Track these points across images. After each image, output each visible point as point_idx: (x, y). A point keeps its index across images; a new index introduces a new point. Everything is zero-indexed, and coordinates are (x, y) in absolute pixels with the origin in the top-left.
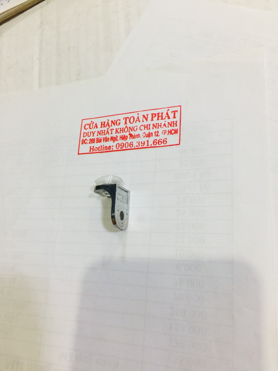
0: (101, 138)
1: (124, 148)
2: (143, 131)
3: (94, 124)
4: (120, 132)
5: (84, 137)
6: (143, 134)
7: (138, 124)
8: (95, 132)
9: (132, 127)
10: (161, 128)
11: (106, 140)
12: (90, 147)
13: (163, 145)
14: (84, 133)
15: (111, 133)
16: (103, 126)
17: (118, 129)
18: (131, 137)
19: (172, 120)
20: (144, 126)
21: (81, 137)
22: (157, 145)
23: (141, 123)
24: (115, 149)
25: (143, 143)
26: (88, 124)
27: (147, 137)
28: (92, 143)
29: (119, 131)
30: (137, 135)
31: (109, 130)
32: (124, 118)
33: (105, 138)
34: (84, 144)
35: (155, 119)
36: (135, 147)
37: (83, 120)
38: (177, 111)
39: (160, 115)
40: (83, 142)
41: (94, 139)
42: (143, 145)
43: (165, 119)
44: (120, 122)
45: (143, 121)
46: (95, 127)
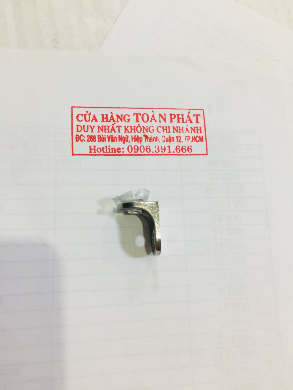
1: (139, 152)
2: (162, 134)
3: (90, 116)
4: (131, 132)
5: (78, 131)
6: (162, 137)
7: (155, 125)
8: (94, 126)
9: (147, 127)
10: (183, 132)
11: (113, 139)
12: (90, 147)
13: (187, 153)
14: (78, 126)
15: (118, 131)
16: (105, 120)
17: (128, 126)
18: (147, 140)
19: (194, 125)
20: (162, 128)
21: (73, 131)
22: (181, 153)
23: (158, 124)
24: (126, 152)
25: (163, 148)
26: (82, 115)
27: (167, 142)
28: (91, 141)
29: (129, 129)
30: (154, 138)
31: (115, 126)
32: (134, 114)
33: (111, 137)
34: (80, 141)
35: (175, 120)
36: (153, 152)
37: (73, 108)
38: (199, 115)
39: (180, 116)
40: (77, 138)
41: (95, 136)
42: (163, 151)
43: (186, 122)
44: (129, 118)
45: (160, 122)
46: (94, 120)
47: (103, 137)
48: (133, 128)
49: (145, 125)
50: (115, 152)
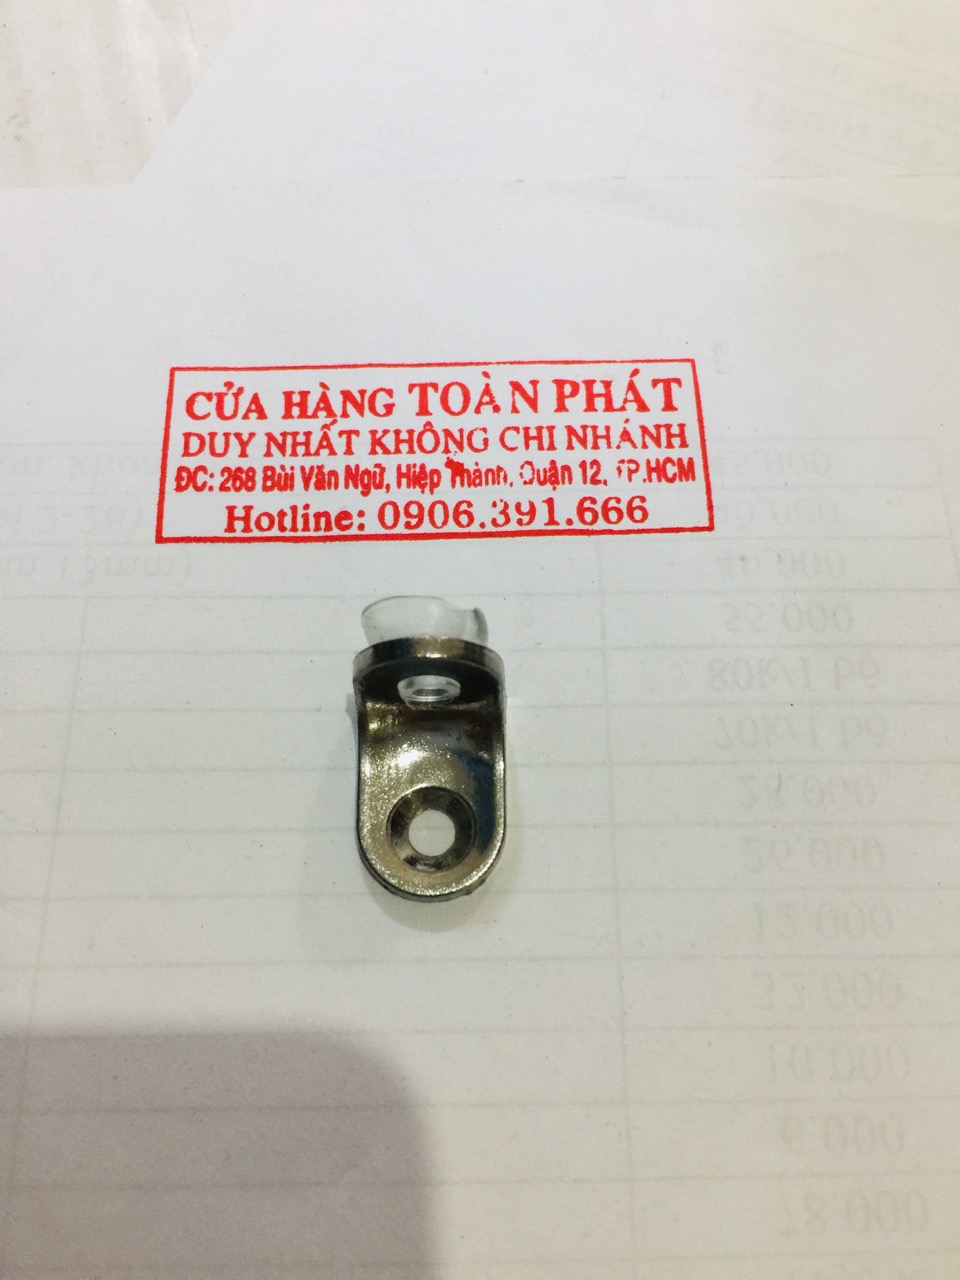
0: (289, 471)
1: (426, 527)
2: (522, 455)
3: (241, 398)
4: (398, 451)
5: (187, 453)
6: (522, 467)
7: (493, 422)
8: (252, 435)
9: (461, 431)
10: (609, 446)
11: (322, 480)
12: (231, 509)
13: (626, 524)
14: (187, 436)
15: (344, 448)
16: (296, 411)
17: (386, 432)
18: (458, 479)
19: (656, 416)
20: (522, 431)
21: (170, 452)
22: (601, 524)
24: (373, 526)
25: (525, 508)
26: (209, 397)
27: (542, 483)
28: (237, 490)
29: (389, 441)
30: (489, 471)
31: (333, 433)
32: (411, 387)
33: (316, 470)
34: (191, 489)
35: (577, 403)
36: (482, 525)
37: (177, 372)
38: (678, 381)
39: (598, 388)
40: (183, 479)
41: (251, 469)
42: (526, 519)
43: (623, 409)
44: (388, 400)
45: (515, 410)
46: (253, 411)
47: (283, 474)
48: (404, 436)
49: (454, 424)
50: (328, 528)
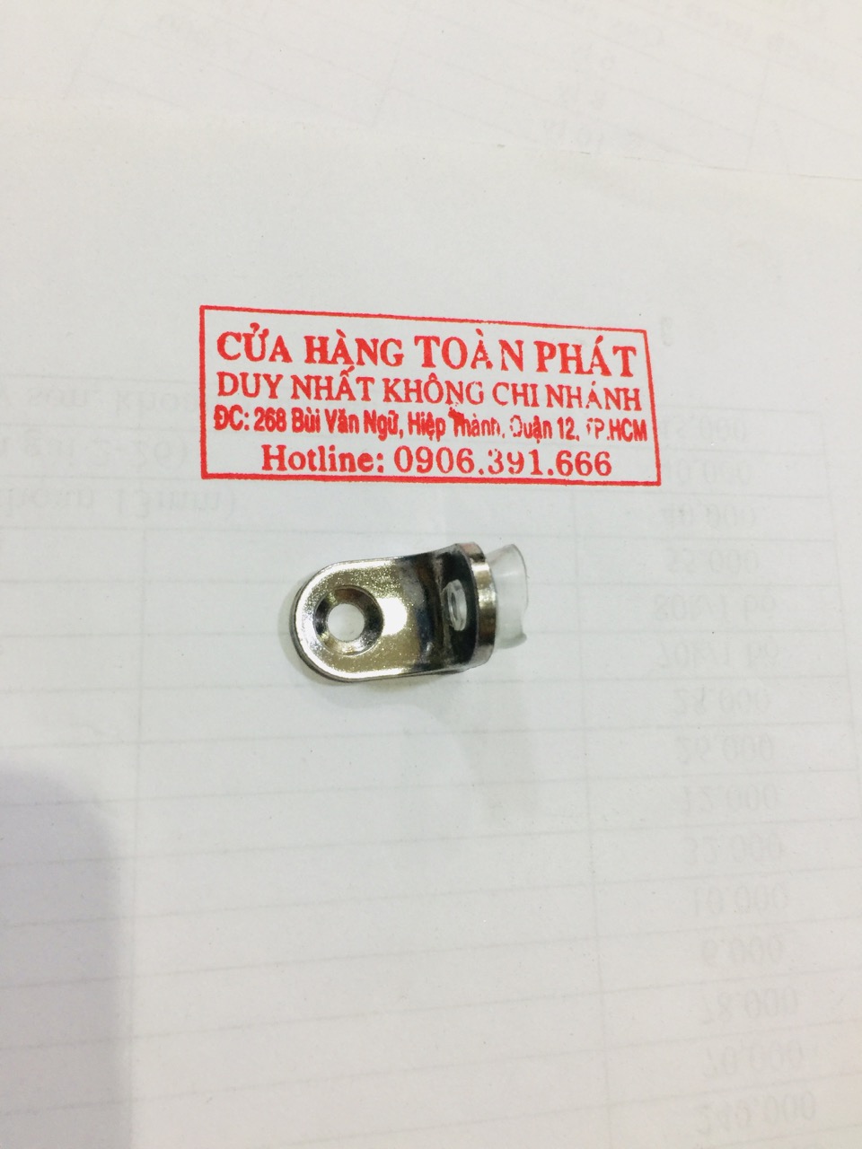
0: (314, 413)
1: (435, 472)
2: (511, 409)
3: (267, 339)
4: (408, 399)
5: (222, 393)
6: (512, 420)
7: (487, 377)
8: (279, 377)
9: (461, 383)
10: (580, 406)
11: (344, 423)
12: (266, 448)
13: (594, 476)
14: (222, 375)
15: (362, 395)
16: (317, 356)
17: (397, 381)
18: (460, 428)
19: (616, 381)
20: (511, 387)
21: (207, 391)
22: (575, 476)
23: (496, 375)
24: (391, 470)
25: (515, 458)
26: (238, 337)
27: (528, 436)
28: (271, 429)
29: (400, 389)
30: (485, 422)
31: (351, 379)
32: (417, 339)
33: (338, 414)
34: (229, 427)
35: (554, 364)
36: (481, 472)
37: (206, 311)
38: (633, 350)
39: (571, 352)
40: (221, 417)
41: (281, 410)
42: (516, 468)
43: (590, 372)
44: (398, 351)
45: (504, 367)
46: (278, 354)
47: (310, 415)
48: (413, 385)
49: (455, 376)
50: (352, 469)
